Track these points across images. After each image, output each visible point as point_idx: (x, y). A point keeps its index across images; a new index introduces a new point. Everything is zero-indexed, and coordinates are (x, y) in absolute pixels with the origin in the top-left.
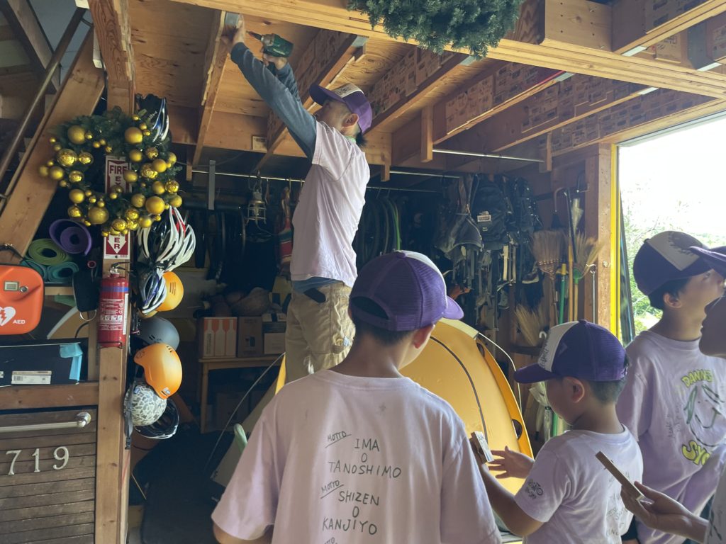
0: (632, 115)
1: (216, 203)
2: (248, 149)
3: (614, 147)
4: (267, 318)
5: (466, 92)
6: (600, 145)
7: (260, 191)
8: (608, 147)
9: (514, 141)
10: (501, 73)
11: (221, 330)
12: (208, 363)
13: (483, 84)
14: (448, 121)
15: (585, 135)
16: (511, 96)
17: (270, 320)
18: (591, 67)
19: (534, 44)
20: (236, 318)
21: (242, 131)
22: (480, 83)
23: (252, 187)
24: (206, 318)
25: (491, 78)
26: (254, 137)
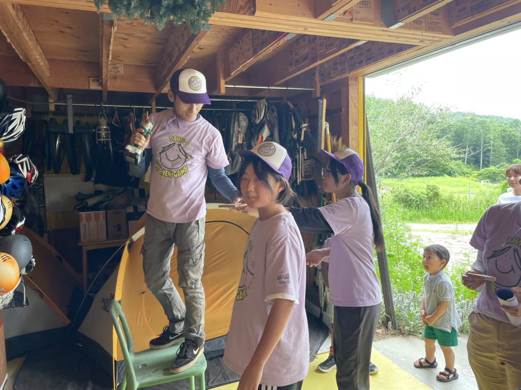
0: (366, 56)
2: (87, 88)
3: (360, 79)
4: (130, 210)
5: (239, 43)
6: (349, 78)
7: (104, 119)
8: (356, 79)
11: (93, 222)
12: (86, 246)
14: (231, 64)
15: (339, 70)
17: (133, 211)
18: (305, 29)
19: (250, 15)
20: (105, 211)
23: (98, 116)
24: (81, 213)
26: (90, 78)
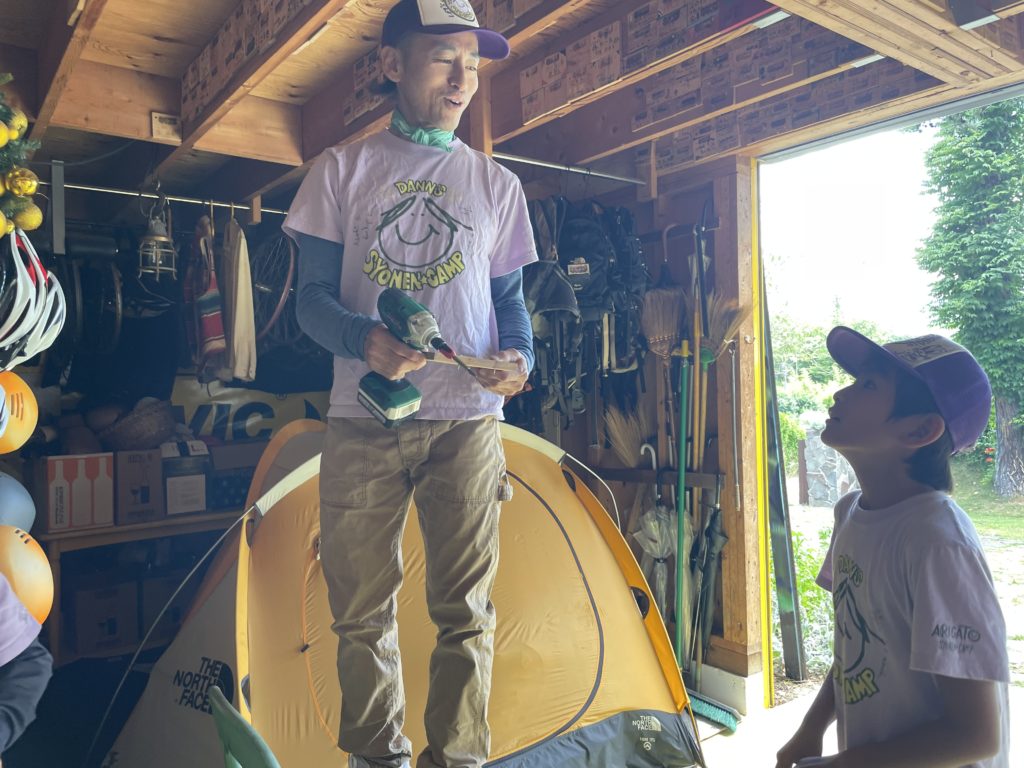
0: (795, 111)
1: (68, 242)
2: (143, 136)
3: (753, 162)
4: (170, 451)
5: (564, 52)
6: (738, 158)
7: (161, 219)
8: (747, 162)
9: (620, 145)
10: (636, 16)
11: (82, 479)
12: (59, 540)
13: (600, 35)
14: (525, 101)
15: (716, 142)
16: (660, 55)
17: (177, 454)
20: (111, 454)
21: (130, 101)
22: (595, 34)
23: (148, 212)
24: (50, 458)
25: (617, 25)
26: (154, 114)
